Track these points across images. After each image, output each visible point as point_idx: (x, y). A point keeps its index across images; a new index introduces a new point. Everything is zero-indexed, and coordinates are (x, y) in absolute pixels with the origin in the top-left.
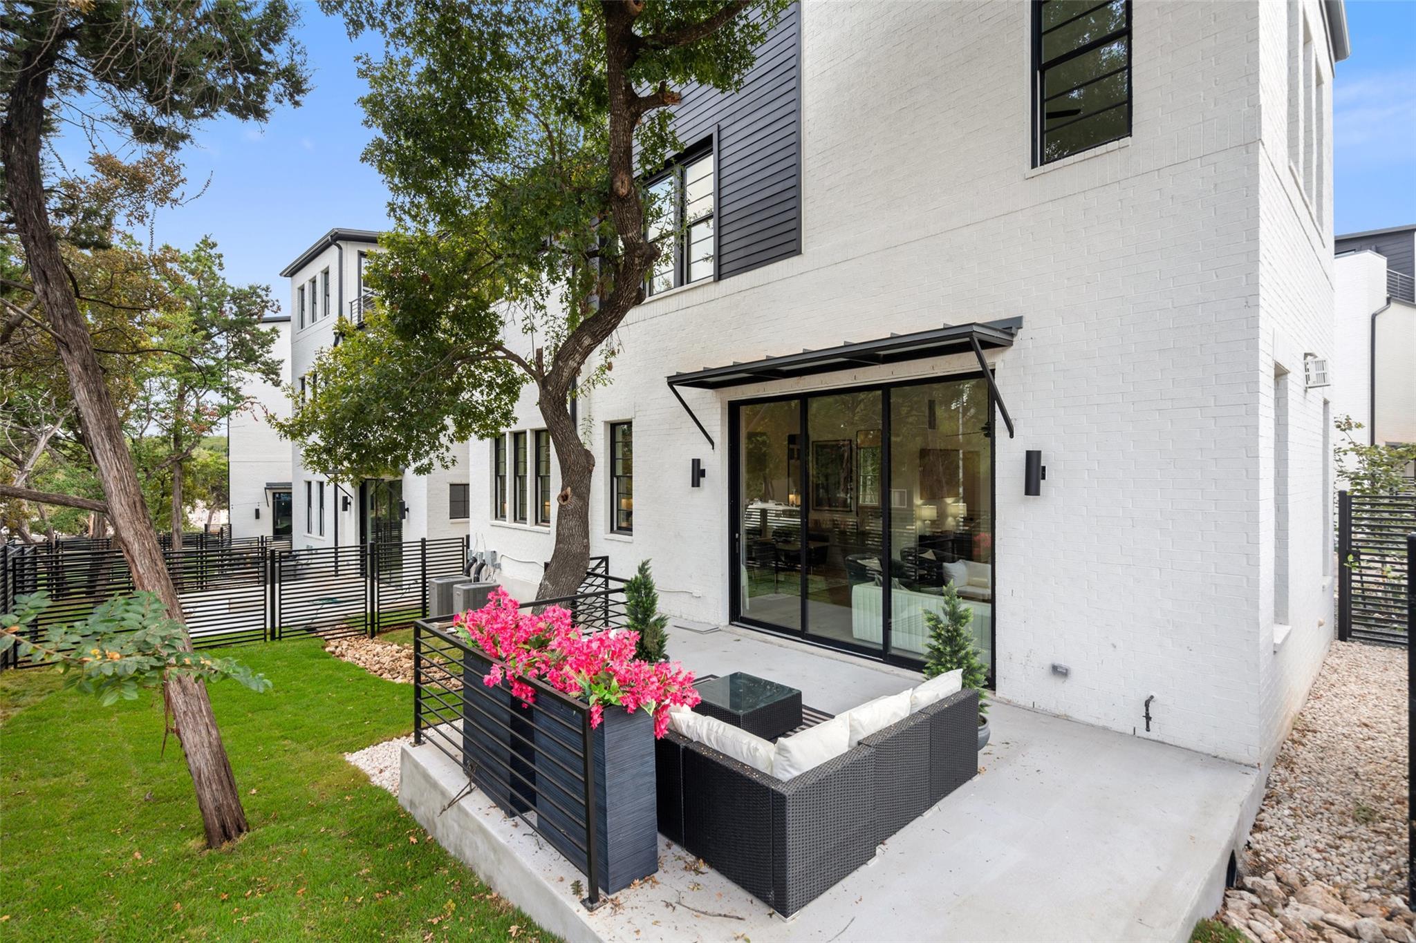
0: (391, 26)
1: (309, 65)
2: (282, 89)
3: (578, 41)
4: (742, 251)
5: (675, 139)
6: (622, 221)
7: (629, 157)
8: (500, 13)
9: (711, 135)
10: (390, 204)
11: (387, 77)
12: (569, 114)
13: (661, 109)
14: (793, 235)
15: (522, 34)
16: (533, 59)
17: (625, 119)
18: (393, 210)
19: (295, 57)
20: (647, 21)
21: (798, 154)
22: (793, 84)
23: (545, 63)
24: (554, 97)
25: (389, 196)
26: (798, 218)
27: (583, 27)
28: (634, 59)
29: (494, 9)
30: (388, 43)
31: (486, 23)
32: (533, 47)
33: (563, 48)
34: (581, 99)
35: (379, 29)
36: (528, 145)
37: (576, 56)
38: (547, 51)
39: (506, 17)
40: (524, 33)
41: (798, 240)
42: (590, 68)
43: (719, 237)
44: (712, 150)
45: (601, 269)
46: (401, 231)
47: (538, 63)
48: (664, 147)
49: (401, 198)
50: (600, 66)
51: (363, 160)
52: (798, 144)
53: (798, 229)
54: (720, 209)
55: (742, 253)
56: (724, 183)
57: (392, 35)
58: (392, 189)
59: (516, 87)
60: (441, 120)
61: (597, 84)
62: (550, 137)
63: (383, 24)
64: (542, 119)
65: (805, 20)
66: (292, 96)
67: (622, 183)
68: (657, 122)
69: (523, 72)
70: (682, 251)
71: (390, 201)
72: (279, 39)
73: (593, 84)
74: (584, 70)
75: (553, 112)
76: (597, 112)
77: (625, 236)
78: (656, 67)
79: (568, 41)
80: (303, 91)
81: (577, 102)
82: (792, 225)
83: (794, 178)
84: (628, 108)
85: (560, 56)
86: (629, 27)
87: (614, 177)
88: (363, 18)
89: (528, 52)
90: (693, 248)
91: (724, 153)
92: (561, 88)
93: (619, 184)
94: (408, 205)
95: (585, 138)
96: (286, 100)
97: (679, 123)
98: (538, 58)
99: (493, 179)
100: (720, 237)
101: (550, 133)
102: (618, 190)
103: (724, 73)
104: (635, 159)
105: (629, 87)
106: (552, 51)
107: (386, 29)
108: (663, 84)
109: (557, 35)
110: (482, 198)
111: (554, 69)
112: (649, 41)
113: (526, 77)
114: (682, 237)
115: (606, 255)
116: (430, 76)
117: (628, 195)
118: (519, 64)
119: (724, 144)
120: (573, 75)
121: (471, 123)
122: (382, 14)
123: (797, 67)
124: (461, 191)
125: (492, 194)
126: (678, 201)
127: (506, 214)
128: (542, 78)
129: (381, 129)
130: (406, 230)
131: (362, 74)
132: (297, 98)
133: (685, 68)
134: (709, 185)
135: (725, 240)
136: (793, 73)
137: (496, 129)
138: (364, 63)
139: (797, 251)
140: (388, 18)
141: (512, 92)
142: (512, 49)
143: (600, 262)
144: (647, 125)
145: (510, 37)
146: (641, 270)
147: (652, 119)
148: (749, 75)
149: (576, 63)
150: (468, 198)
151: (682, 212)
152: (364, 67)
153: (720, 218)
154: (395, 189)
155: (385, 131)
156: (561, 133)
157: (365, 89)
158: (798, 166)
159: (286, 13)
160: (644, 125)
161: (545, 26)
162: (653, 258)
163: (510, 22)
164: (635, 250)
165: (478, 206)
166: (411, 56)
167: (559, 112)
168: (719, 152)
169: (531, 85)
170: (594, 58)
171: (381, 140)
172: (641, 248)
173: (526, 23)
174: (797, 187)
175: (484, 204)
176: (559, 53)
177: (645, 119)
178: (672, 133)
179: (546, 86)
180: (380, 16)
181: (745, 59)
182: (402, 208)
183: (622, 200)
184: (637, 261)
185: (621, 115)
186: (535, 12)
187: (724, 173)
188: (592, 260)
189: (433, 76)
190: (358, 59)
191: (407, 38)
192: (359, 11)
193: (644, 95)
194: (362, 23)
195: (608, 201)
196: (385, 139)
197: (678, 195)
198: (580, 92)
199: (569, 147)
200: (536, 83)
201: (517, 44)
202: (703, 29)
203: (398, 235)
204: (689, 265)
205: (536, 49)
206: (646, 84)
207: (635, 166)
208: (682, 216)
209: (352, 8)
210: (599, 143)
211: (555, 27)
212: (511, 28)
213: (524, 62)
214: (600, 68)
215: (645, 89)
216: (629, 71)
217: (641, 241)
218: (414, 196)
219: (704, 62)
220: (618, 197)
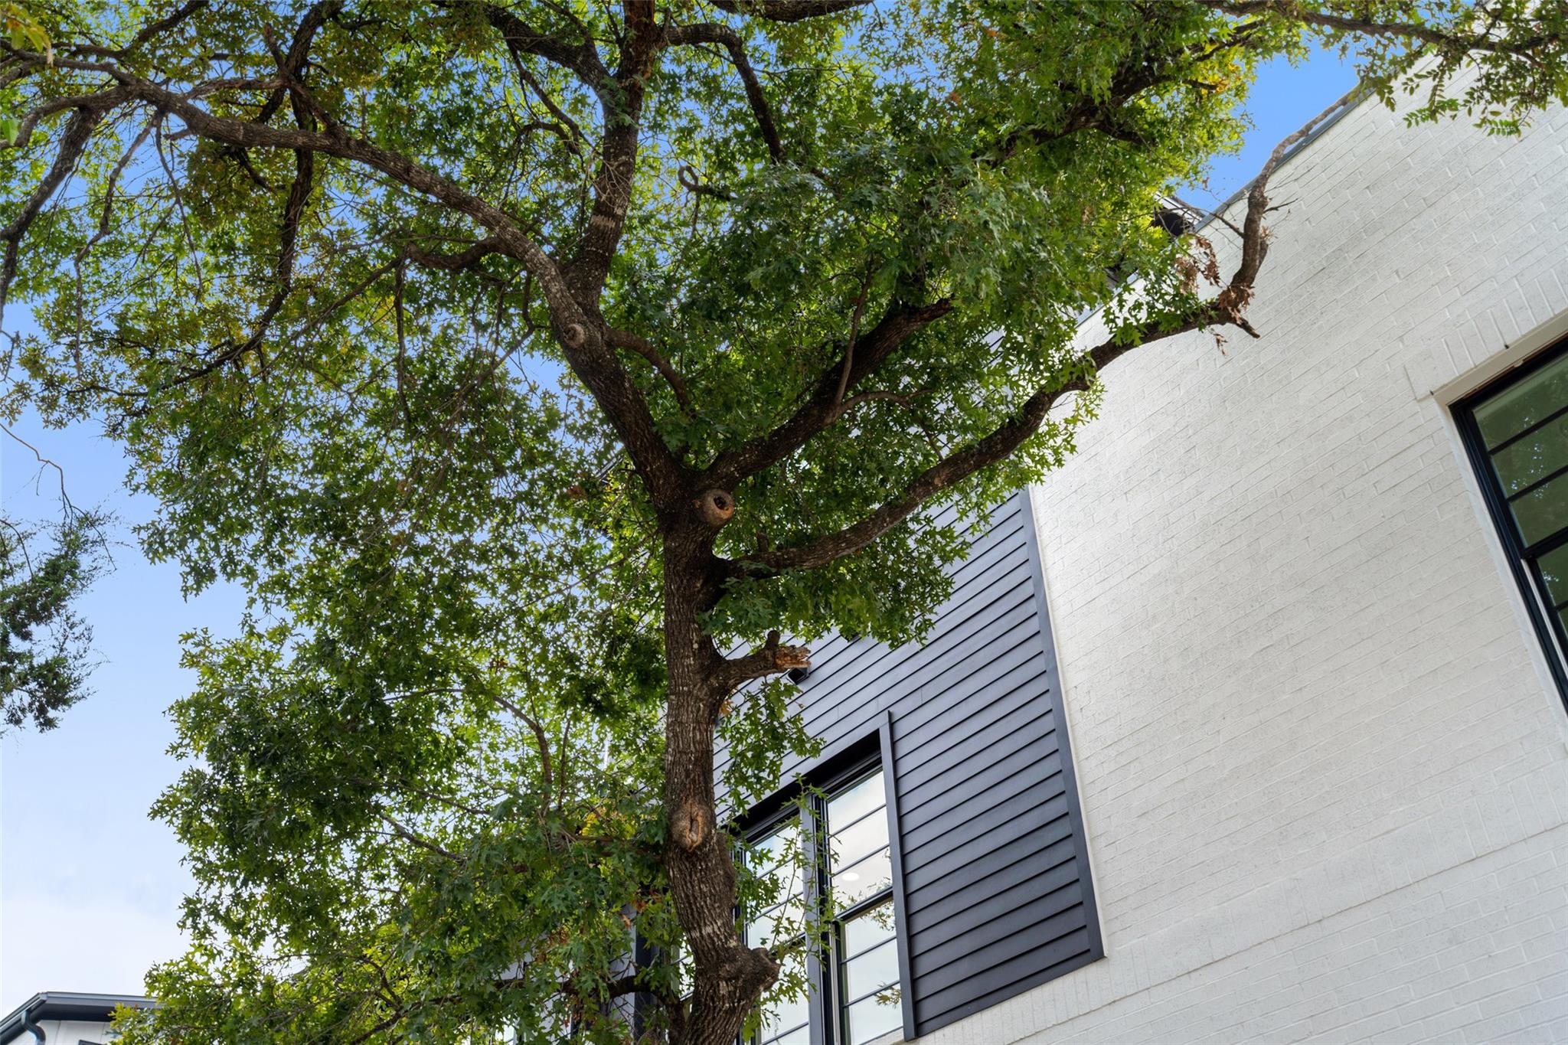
0: (264, 573)
1: (90, 658)
2: (27, 699)
3: (607, 577)
4: (965, 963)
5: (800, 731)
6: (690, 901)
7: (707, 771)
8: (467, 542)
9: (877, 733)
10: (189, 901)
11: (237, 662)
12: (585, 704)
13: (771, 678)
14: (1077, 918)
15: (502, 574)
16: (520, 614)
17: (698, 699)
18: (194, 914)
19: (69, 645)
20: (741, 540)
21: (1063, 750)
22: (1033, 626)
23: (544, 618)
24: (556, 676)
25: (191, 886)
26: (1083, 880)
27: (621, 556)
28: (716, 595)
29: (457, 538)
30: (253, 601)
31: (439, 561)
32: (521, 594)
33: (579, 592)
34: (609, 676)
35: (240, 580)
36: (494, 772)
37: (602, 605)
38: (548, 600)
39: (477, 548)
40: (510, 571)
41: (1091, 927)
42: (630, 621)
43: (909, 936)
44: (879, 761)
45: (638, 1020)
46: (199, 959)
47: (530, 620)
48: (778, 748)
49: (214, 890)
50: (648, 618)
51: (155, 813)
52: (1060, 731)
53: (1087, 903)
54: (905, 876)
55: (965, 969)
56: (910, 822)
57: (263, 588)
58: (198, 872)
59: (483, 664)
60: (326, 730)
61: (644, 649)
62: (544, 756)
63: (250, 572)
64: (531, 717)
65: (1042, 521)
66: (42, 711)
67: (692, 820)
68: (762, 702)
69: (501, 637)
70: (827, 966)
71: (191, 895)
72: (50, 617)
73: (635, 648)
74: (617, 625)
75: (552, 705)
76: (642, 698)
77: (696, 934)
78: (760, 604)
79: (590, 581)
80: (66, 702)
81: (602, 682)
82: (1072, 896)
83: (1062, 800)
84: (705, 680)
85: (573, 606)
86: (707, 545)
87: (673, 812)
88: (216, 564)
89: (514, 603)
90: (852, 968)
91: (905, 766)
92: (571, 659)
93: (685, 823)
94: (227, 902)
95: (615, 750)
96: (29, 720)
97: (807, 700)
98: (530, 612)
99: (416, 841)
100: (911, 938)
101: (543, 744)
102: (681, 836)
103: (891, 612)
104: (718, 776)
105: (706, 643)
106: (559, 598)
107: (255, 578)
108: (774, 636)
109: (570, 572)
110: (386, 884)
111: (560, 628)
112: (745, 564)
113: (504, 644)
114: (825, 937)
115: (654, 985)
116: (324, 652)
117: (703, 844)
118: (494, 623)
119: (903, 748)
120: (595, 635)
121: (385, 731)
122: (252, 556)
123: (1038, 595)
124: (344, 868)
125: (408, 873)
126: (811, 857)
127: (437, 901)
128: (536, 643)
129: (203, 756)
130: (212, 956)
131: (192, 661)
132: (51, 713)
133: (816, 606)
134: (879, 831)
135: (923, 943)
136: (1031, 607)
137: (436, 742)
138: (197, 645)
139: (1093, 953)
140: (263, 561)
141: (475, 671)
142: (483, 600)
143: (638, 1006)
144: (744, 710)
145: (481, 579)
146: (732, 1011)
147: (752, 698)
148: (944, 613)
149: (604, 616)
150: (357, 882)
151: (822, 880)
152: (195, 651)
153: (907, 897)
154: (206, 872)
155: (212, 758)
156: (565, 744)
157: (189, 684)
158: (1066, 773)
159: (72, 574)
160: (737, 709)
161: (549, 557)
162: (761, 981)
163: (483, 556)
164: (719, 963)
165: (376, 900)
166: (291, 623)
167: (565, 702)
168: (895, 762)
169: (512, 660)
170: (638, 605)
171: (201, 775)
172: (732, 960)
173: (514, 555)
174: (1072, 814)
175: (389, 896)
176: (572, 601)
177: (737, 699)
178: (795, 720)
179: (543, 657)
180: (248, 560)
181: (934, 587)
182: (213, 910)
183: (691, 856)
184: (724, 988)
185: (690, 693)
186: (532, 538)
187: (909, 803)
188: (619, 1001)
189: (327, 649)
190: (187, 637)
191: (289, 590)
192: (212, 553)
193: (739, 654)
194: (213, 571)
195: (662, 862)
196: (209, 771)
197: (811, 846)
198: (609, 665)
199: (579, 773)
200: (522, 654)
201: (494, 591)
202: (846, 540)
203: (192, 967)
204: (843, 1008)
205: (529, 596)
206: (737, 640)
207: (720, 790)
208: (822, 891)
209: (199, 550)
210: (643, 760)
211: (567, 559)
212: (485, 566)
213: (502, 619)
214: (649, 621)
215: (739, 648)
216: (706, 616)
217: (733, 943)
218: (245, 883)
219: (853, 593)
220: (683, 850)
